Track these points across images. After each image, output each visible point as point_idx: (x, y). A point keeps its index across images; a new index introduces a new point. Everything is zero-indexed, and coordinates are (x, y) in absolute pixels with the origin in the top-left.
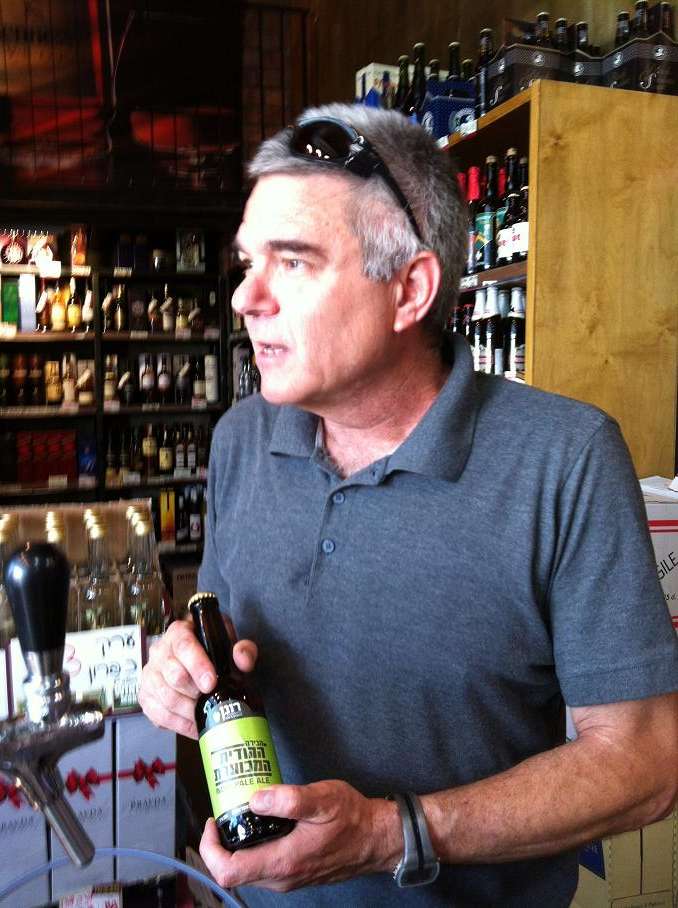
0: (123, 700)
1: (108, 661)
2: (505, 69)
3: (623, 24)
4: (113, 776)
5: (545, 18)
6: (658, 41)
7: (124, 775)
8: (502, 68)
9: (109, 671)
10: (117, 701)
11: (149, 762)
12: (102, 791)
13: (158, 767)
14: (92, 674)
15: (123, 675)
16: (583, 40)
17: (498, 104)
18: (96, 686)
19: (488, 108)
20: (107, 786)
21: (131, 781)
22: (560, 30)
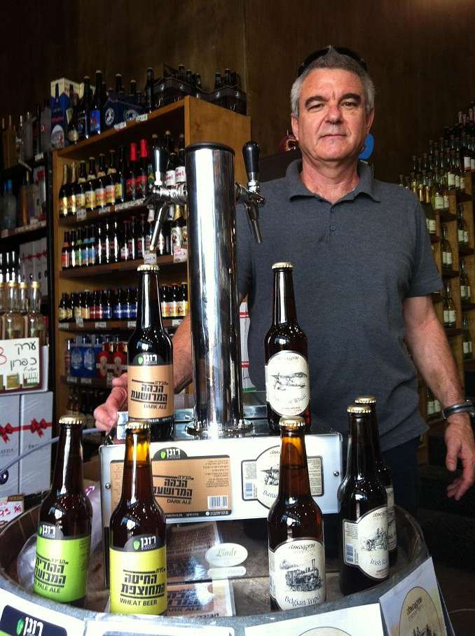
0: (29, 381)
1: (21, 357)
2: (164, 90)
3: (219, 78)
4: (19, 429)
5: (183, 67)
6: (235, 89)
7: (26, 428)
8: (162, 88)
9: (22, 363)
10: (25, 381)
11: (39, 421)
12: (13, 436)
13: (43, 425)
14: (12, 365)
15: (29, 367)
16: (199, 83)
17: (160, 107)
18: (14, 372)
19: (153, 109)
20: (15, 434)
21: (29, 431)
22: (189, 76)
